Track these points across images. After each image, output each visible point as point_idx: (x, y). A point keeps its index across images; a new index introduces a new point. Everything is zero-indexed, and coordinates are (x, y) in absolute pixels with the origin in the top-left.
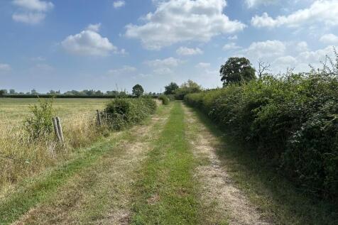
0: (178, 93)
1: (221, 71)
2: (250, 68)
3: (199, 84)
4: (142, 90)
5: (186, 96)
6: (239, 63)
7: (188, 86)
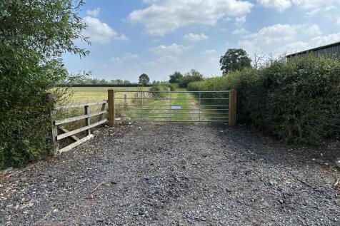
0: (182, 81)
1: (221, 62)
2: (246, 58)
3: (201, 73)
4: (148, 79)
5: (189, 85)
6: (237, 54)
7: (191, 75)
